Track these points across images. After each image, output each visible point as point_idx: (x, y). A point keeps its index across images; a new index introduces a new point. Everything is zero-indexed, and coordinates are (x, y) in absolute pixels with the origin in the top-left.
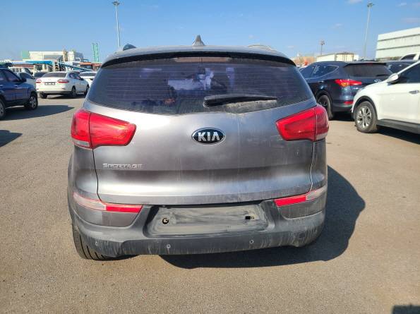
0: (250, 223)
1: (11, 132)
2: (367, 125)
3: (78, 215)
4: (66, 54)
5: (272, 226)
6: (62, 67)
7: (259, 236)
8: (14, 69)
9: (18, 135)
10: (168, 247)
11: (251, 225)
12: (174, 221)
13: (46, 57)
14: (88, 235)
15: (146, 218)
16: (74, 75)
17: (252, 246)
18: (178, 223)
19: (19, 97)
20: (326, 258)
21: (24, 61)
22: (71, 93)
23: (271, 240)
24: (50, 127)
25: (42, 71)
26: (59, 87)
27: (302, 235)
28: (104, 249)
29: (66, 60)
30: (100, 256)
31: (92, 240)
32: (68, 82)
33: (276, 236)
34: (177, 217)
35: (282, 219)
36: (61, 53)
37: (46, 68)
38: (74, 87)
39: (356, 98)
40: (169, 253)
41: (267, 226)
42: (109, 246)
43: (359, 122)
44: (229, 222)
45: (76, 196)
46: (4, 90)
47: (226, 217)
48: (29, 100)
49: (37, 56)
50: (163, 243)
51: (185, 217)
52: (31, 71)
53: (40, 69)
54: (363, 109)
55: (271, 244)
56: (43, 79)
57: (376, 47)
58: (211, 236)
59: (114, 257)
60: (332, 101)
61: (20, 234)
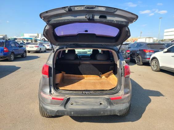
0: (101, 106)
1: (16, 66)
2: (156, 68)
3: (42, 100)
4: (38, 35)
5: (109, 107)
6: (36, 41)
7: (104, 111)
8: (18, 41)
9: (19, 68)
10: (72, 113)
11: (102, 106)
12: (75, 104)
13: (30, 36)
14: (45, 108)
15: (65, 102)
16: (41, 44)
17: (102, 114)
18: (76, 105)
19: (20, 52)
20: (133, 121)
21: (22, 37)
22: (39, 51)
23: (109, 113)
24: (31, 65)
25: (28, 42)
26: (35, 49)
27: (120, 111)
28: (50, 113)
29: (38, 37)
30: (48, 116)
31: (46, 110)
32: (38, 47)
33: (111, 111)
34: (76, 102)
35: (113, 105)
36: (36, 35)
37: (30, 41)
38: (41, 49)
39: (151, 57)
40: (73, 115)
41: (107, 107)
42: (52, 112)
43: (152, 67)
44: (94, 105)
45: (42, 94)
46: (14, 50)
47: (93, 103)
48: (23, 54)
49: (27, 36)
50: (71, 112)
51: (79, 103)
52: (25, 41)
53: (28, 41)
54: (154, 62)
55: (109, 114)
56: (29, 46)
57: (164, 35)
58: (88, 110)
59: (54, 116)
60: (142, 58)
61: (19, 106)
